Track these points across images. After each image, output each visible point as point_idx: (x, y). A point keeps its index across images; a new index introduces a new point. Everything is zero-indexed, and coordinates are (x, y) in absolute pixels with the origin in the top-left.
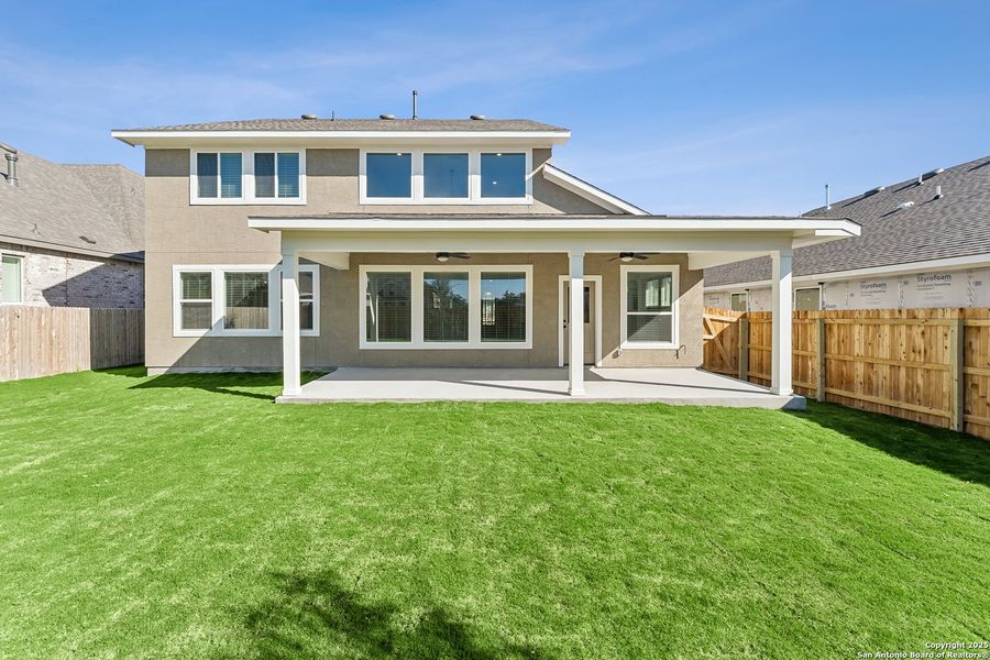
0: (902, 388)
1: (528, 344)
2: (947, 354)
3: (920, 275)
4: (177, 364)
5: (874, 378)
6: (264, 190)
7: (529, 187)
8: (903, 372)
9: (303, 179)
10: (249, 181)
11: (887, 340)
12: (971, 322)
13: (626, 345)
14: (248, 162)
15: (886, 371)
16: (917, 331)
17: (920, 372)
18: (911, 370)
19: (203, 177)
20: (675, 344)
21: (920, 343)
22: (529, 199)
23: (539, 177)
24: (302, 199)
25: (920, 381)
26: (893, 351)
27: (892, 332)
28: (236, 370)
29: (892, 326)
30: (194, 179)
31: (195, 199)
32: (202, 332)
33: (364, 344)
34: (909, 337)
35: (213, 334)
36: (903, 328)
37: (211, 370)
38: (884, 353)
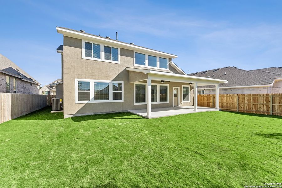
0: (228, 106)
1: (168, 102)
2: (235, 101)
3: (223, 89)
4: (77, 113)
5: (223, 105)
6: (107, 58)
7: (168, 67)
8: (228, 104)
9: (119, 56)
10: (103, 54)
11: (225, 99)
12: (239, 96)
13: (183, 102)
14: (102, 48)
15: (225, 104)
16: (230, 98)
17: (231, 104)
18: (230, 104)
19: (86, 50)
20: (189, 101)
21: (231, 99)
22: (168, 69)
23: (170, 64)
24: (119, 62)
25: (231, 105)
26: (226, 100)
27: (226, 98)
28: (98, 113)
29: (226, 97)
30: (84, 50)
31: (84, 57)
32: (86, 102)
33: (135, 104)
34: (229, 99)
35: (91, 102)
36: (228, 97)
37: (90, 114)
38: (225, 101)
